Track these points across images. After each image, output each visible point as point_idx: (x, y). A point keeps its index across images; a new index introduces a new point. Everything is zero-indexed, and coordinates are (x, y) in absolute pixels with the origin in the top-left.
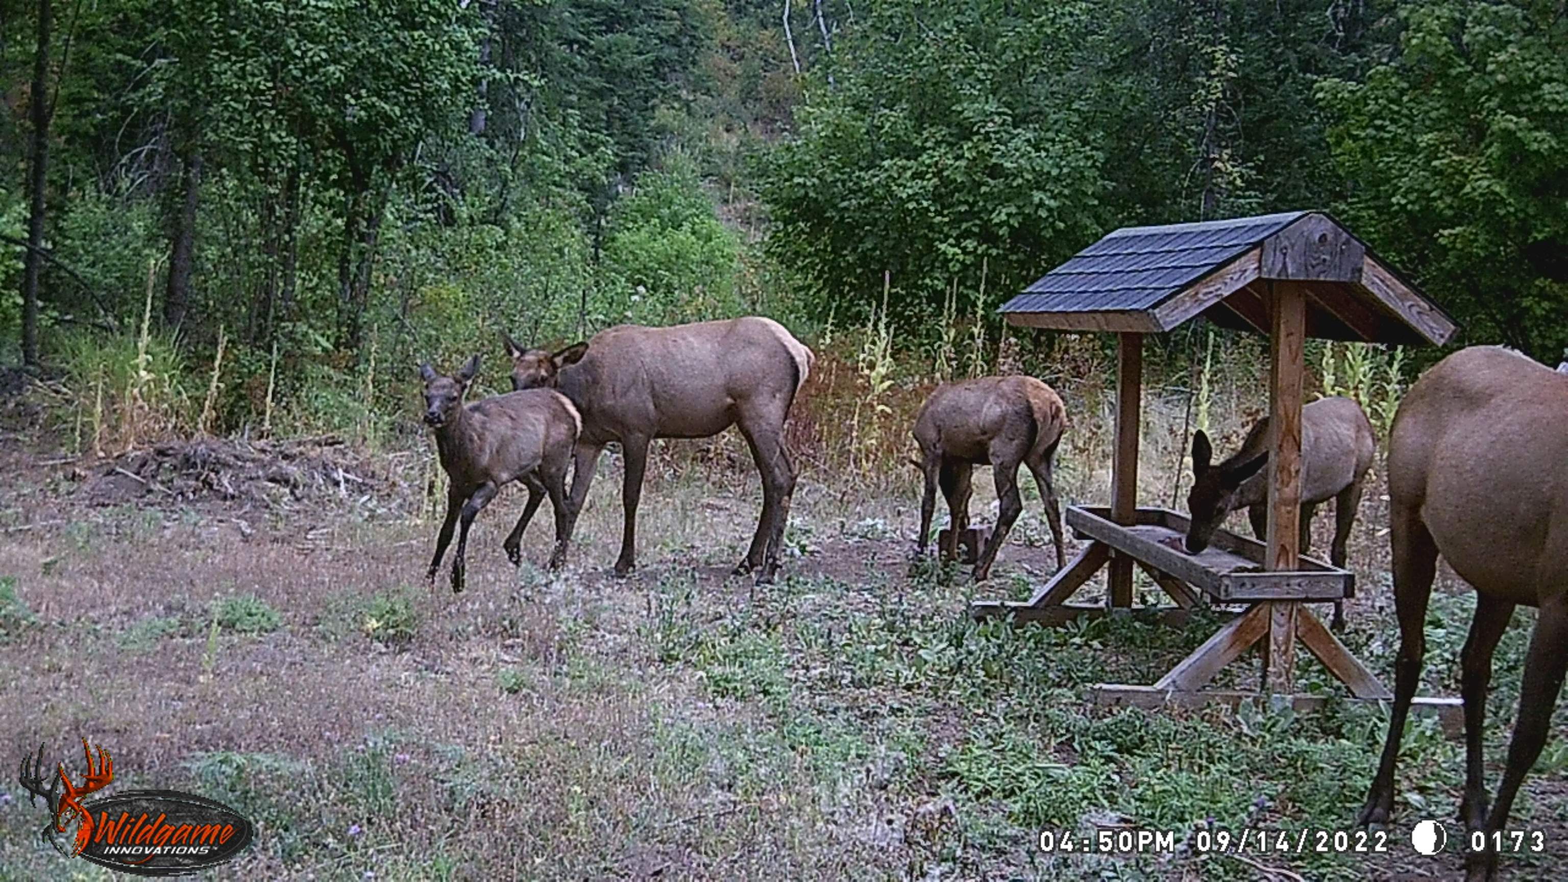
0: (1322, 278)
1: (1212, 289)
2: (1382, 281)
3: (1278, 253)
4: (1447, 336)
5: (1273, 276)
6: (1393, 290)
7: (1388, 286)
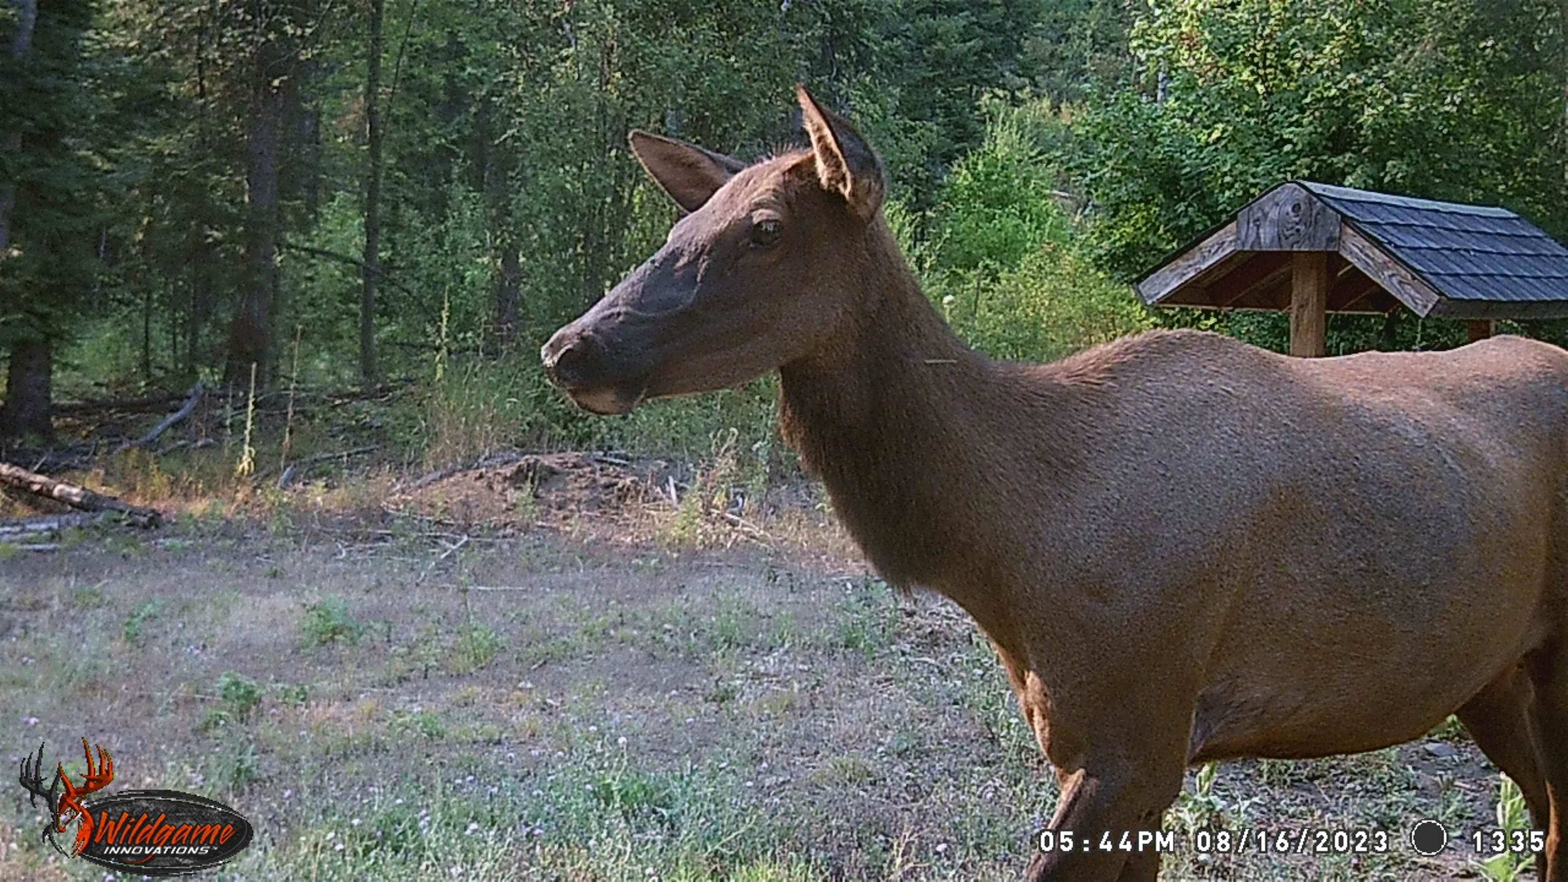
0: (1295, 249)
1: (1191, 262)
2: (1361, 251)
3: (1251, 225)
4: (1430, 306)
5: (1247, 248)
6: (1373, 259)
7: (1367, 255)
